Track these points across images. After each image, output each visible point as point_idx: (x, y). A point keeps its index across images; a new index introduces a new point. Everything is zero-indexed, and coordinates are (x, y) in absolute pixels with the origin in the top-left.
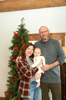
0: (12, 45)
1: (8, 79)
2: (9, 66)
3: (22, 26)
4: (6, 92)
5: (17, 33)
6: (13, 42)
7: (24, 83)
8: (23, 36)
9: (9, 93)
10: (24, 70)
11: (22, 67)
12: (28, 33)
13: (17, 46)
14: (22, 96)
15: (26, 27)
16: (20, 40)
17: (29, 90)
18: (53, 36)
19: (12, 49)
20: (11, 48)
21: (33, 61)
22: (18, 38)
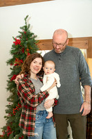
0: (11, 57)
1: (7, 108)
2: (8, 89)
3: (26, 28)
4: (4, 128)
5: (18, 39)
6: (12, 52)
7: (27, 113)
8: (28, 44)
9: (9, 128)
10: (26, 95)
11: (23, 91)
12: (35, 39)
13: (19, 58)
14: (24, 133)
15: (32, 30)
16: (24, 50)
17: (34, 124)
18: (73, 42)
19: (12, 64)
20: (11, 62)
21: (42, 81)
22: (20, 47)
